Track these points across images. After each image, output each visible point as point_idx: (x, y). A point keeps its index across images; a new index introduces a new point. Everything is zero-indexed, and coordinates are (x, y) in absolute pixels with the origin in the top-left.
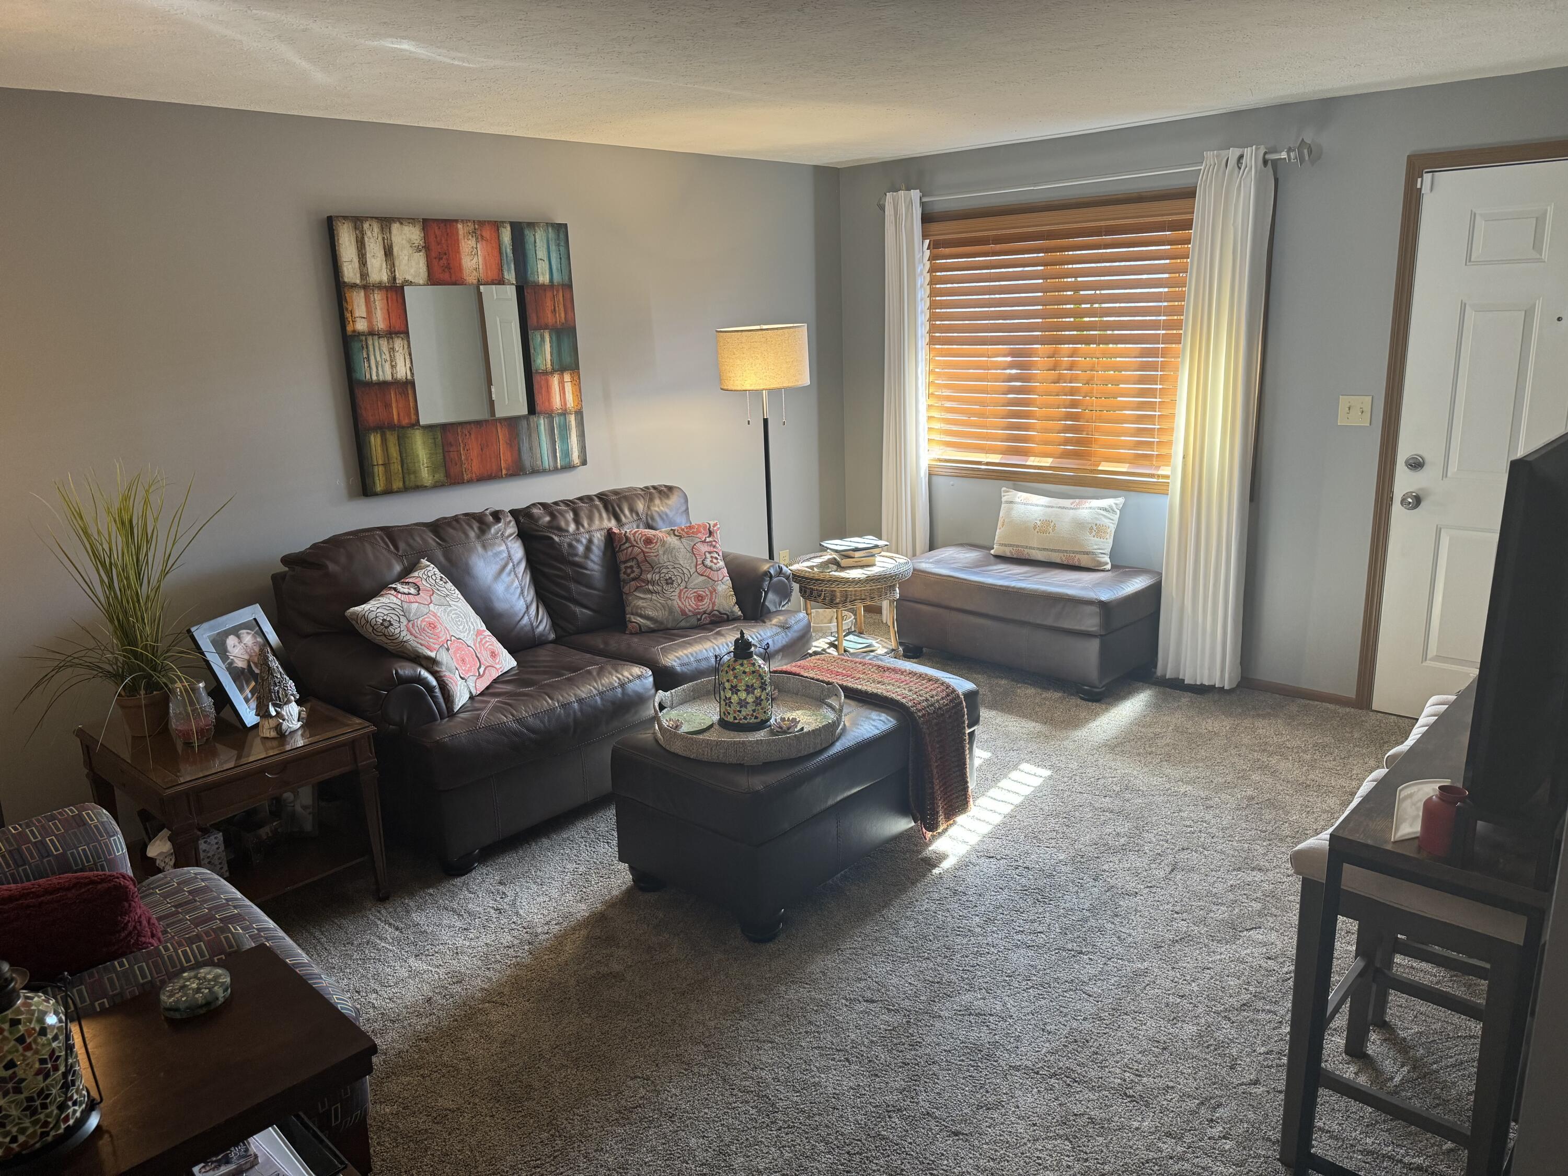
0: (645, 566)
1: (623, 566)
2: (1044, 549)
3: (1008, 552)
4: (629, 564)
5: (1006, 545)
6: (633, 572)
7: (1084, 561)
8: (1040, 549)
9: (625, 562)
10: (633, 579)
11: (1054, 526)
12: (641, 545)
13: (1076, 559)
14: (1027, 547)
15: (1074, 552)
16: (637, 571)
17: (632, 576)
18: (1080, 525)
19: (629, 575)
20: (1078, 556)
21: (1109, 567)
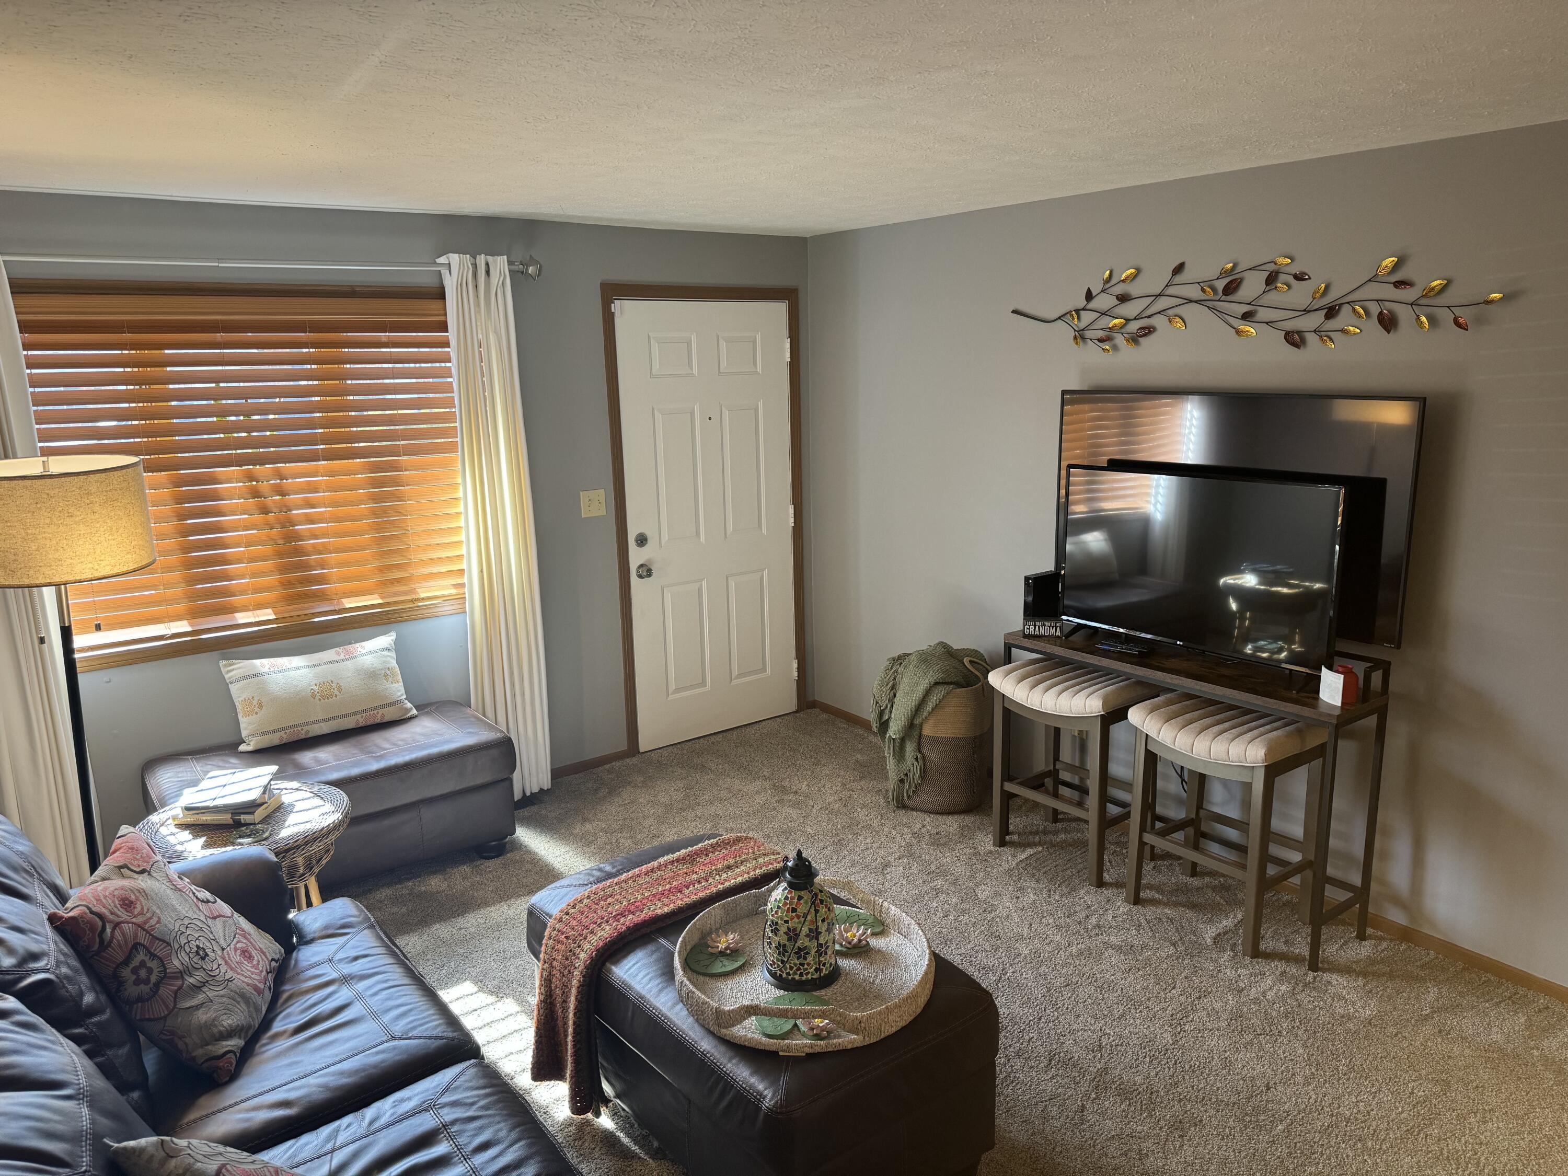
0: (159, 950)
1: (126, 973)
2: (333, 718)
3: (275, 740)
4: (136, 962)
5: (263, 734)
6: (150, 971)
7: (390, 714)
8: (324, 720)
9: (127, 962)
10: (157, 985)
11: (339, 686)
12: (123, 915)
13: (379, 716)
14: (306, 724)
15: (375, 708)
16: (153, 964)
17: (153, 978)
18: (372, 675)
19: (147, 981)
20: (381, 711)
21: (414, 712)
